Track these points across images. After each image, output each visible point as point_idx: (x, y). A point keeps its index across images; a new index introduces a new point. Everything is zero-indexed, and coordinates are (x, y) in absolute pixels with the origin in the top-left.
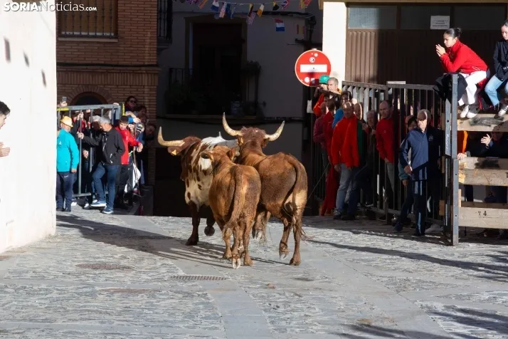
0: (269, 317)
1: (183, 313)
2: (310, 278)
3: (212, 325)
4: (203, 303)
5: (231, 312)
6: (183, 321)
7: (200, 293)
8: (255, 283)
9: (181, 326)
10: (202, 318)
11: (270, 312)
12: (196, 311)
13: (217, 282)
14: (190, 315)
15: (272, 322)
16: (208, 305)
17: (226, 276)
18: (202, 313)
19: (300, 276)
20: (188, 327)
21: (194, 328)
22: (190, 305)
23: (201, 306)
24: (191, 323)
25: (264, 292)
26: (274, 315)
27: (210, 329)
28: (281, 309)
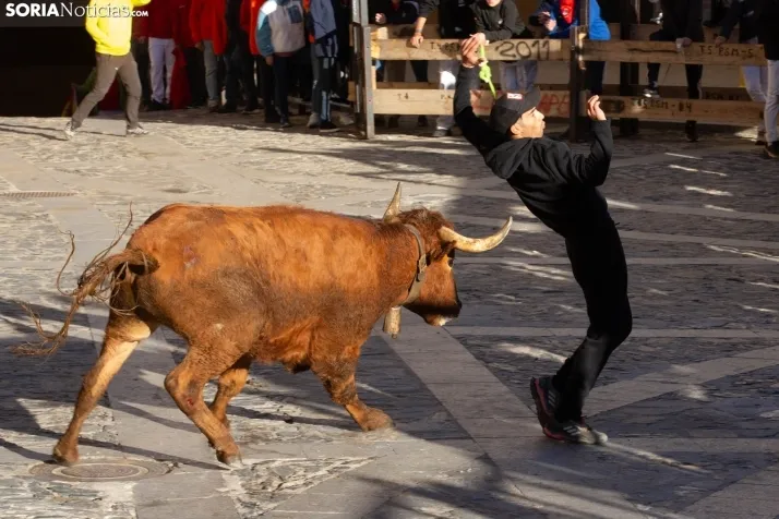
1: (17, 241)
2: (183, 189)
3: (56, 255)
4: (42, 227)
7: (38, 214)
8: (113, 199)
9: (15, 257)
10: (43, 246)
12: (34, 237)
14: (26, 244)
16: (50, 229)
17: (73, 191)
18: (43, 240)
19: (170, 187)
20: (23, 258)
21: (31, 259)
22: (26, 229)
23: (41, 231)
24: (28, 253)
27: (54, 259)
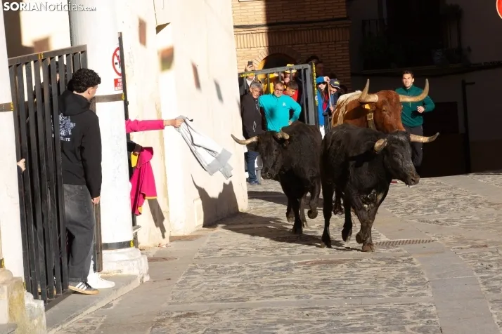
0: (482, 277)
5: (439, 276)
6: (386, 290)
11: (481, 272)
13: (424, 245)
15: (485, 283)
25: (475, 252)
26: (487, 275)
28: (495, 268)
